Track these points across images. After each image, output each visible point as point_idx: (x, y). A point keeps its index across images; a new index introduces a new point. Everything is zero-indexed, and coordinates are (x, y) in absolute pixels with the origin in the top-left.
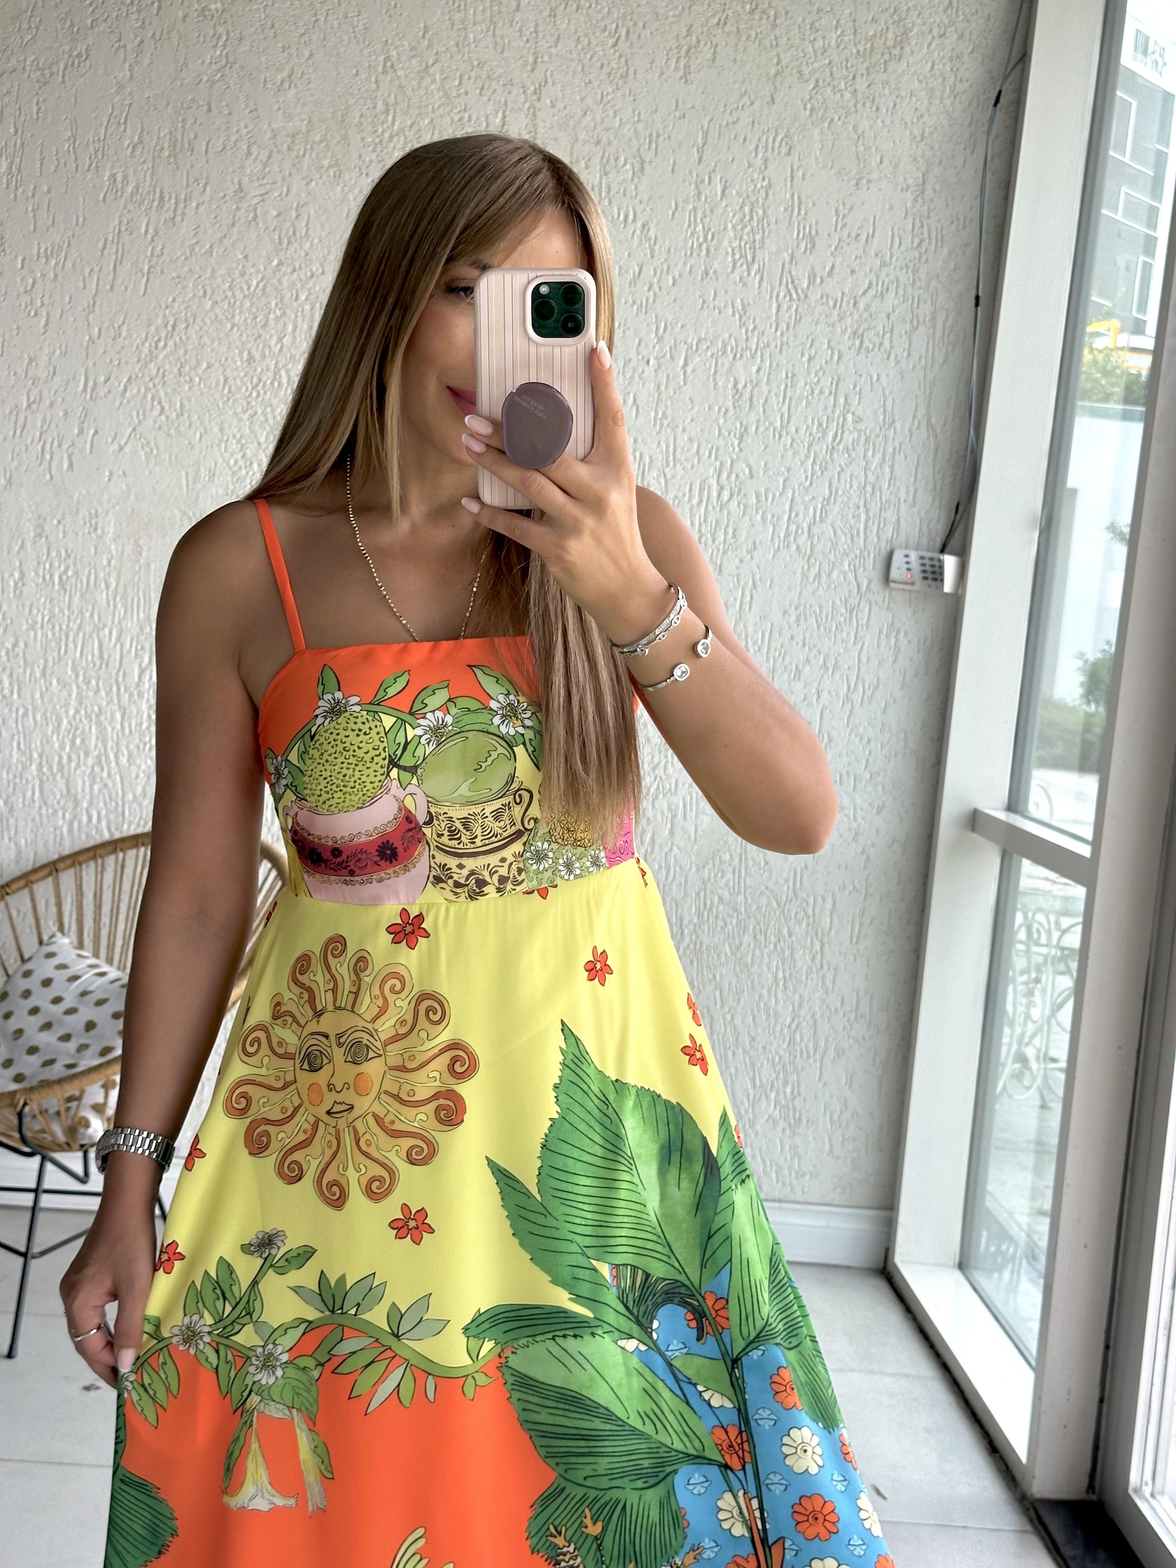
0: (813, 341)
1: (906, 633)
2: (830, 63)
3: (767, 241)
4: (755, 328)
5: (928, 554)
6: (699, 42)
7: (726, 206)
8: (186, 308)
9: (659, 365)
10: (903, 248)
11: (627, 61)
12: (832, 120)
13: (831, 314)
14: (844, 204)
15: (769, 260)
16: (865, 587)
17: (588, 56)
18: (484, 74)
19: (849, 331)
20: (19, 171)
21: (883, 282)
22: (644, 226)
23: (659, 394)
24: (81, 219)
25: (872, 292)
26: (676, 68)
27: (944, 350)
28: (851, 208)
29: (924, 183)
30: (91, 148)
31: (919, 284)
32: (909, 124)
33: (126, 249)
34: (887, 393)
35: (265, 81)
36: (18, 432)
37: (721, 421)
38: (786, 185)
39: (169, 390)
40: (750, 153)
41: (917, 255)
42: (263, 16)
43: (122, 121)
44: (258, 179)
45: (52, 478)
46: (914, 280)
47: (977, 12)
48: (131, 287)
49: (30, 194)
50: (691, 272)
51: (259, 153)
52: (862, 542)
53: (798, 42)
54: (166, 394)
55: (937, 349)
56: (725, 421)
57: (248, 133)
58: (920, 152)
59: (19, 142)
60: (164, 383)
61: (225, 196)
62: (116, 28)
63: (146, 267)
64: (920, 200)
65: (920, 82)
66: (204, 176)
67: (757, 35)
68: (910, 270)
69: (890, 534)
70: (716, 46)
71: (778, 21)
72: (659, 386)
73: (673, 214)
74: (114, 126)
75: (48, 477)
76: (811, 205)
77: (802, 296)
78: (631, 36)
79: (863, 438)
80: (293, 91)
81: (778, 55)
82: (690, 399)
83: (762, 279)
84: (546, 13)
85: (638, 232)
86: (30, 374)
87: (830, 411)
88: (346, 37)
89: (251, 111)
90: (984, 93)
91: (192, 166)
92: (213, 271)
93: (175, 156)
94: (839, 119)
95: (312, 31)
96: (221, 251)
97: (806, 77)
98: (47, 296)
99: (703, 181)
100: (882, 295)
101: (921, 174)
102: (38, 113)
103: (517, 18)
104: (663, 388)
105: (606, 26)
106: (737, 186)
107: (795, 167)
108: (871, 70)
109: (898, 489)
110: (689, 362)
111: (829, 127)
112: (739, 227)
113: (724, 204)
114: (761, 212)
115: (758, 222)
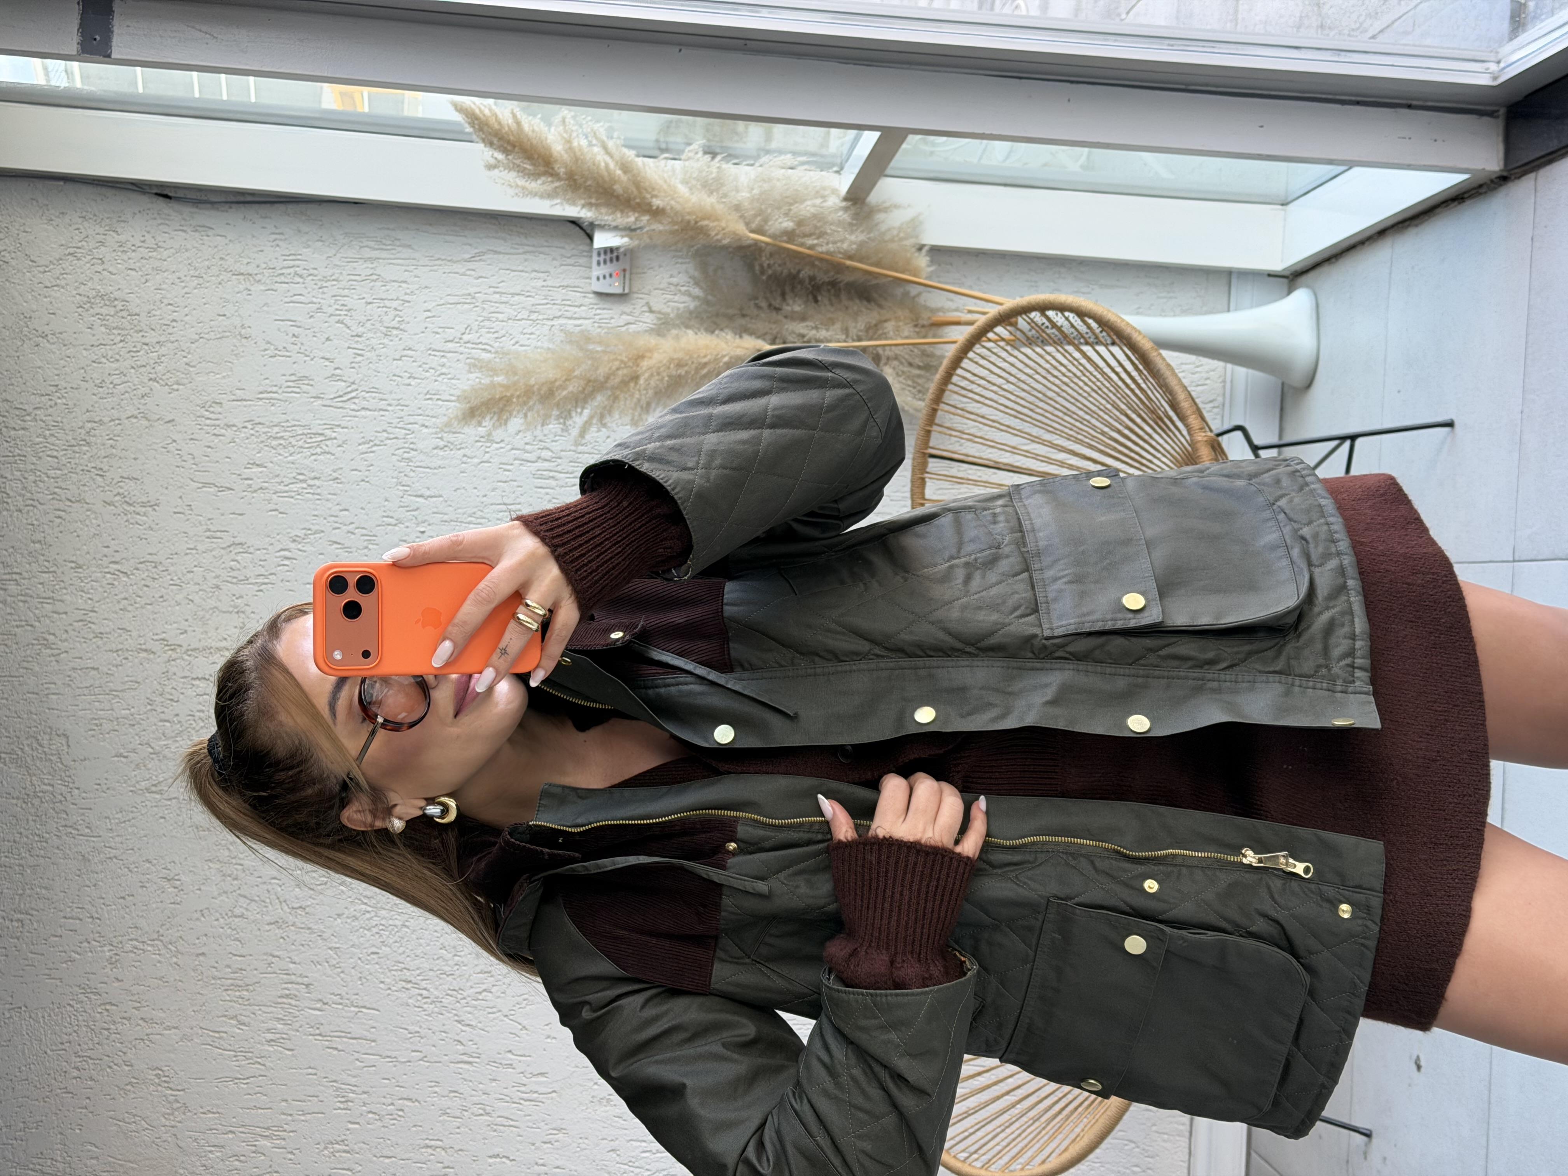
0: (394, 375)
1: (671, 276)
2: (133, 367)
3: (303, 423)
4: (384, 431)
5: (595, 258)
6: (118, 494)
7: (271, 462)
8: (390, 971)
9: (423, 522)
10: (304, 292)
11: (141, 563)
12: (187, 364)
13: (368, 359)
14: (266, 350)
15: (322, 420)
16: (629, 318)
17: (139, 599)
18: (159, 699)
19: (386, 341)
20: (268, 1128)
21: (337, 310)
22: (294, 541)
23: (452, 521)
24: (310, 1071)
25: (347, 320)
26: (145, 514)
27: (400, 249)
28: (268, 343)
29: (242, 274)
30: (244, 1062)
31: (337, 275)
32: (186, 290)
33: (337, 1029)
34: (442, 302)
35: (174, 903)
36: (512, 1123)
37: (476, 460)
38: (250, 405)
39: (469, 984)
40: (220, 441)
41: (311, 278)
42: (114, 907)
43: (217, 1035)
44: (266, 907)
45: (554, 1091)
46: (334, 280)
47: (78, 229)
48: (371, 1022)
49: (290, 1118)
50: (334, 494)
51: (241, 907)
52: (587, 322)
53: (115, 399)
54: (472, 987)
55: (398, 255)
56: (475, 457)
57: (223, 918)
58: (213, 278)
59: (241, 1129)
60: (460, 989)
61: (282, 938)
62: (131, 1042)
63: (353, 1009)
64: (258, 278)
65: (147, 281)
66: (265, 957)
67: (111, 439)
68: (325, 284)
69: (578, 294)
70: (122, 477)
71: (97, 419)
72: (446, 521)
73: (281, 513)
74: (222, 1042)
75: (554, 1095)
76: (267, 381)
77: (354, 387)
78: (117, 560)
79: (487, 323)
80: (183, 878)
81: (128, 418)
82: (455, 491)
83: (339, 426)
84: (100, 642)
85: (300, 546)
86: (458, 1114)
87: (462, 356)
88: (130, 830)
89: (203, 915)
90: (155, 219)
91: (256, 969)
92: (353, 946)
93: (248, 985)
94: (185, 357)
95: (125, 862)
96: (336, 940)
97: (147, 390)
98: (384, 1100)
99: (250, 486)
100: (349, 310)
101: (234, 277)
102: (213, 1113)
103: (105, 670)
104: (446, 517)
105: (109, 584)
106: (254, 453)
107: (234, 397)
108: (138, 328)
109: (534, 288)
110: (419, 493)
111: (194, 367)
112: (290, 448)
113: (271, 465)
114: (276, 429)
115: (286, 431)
